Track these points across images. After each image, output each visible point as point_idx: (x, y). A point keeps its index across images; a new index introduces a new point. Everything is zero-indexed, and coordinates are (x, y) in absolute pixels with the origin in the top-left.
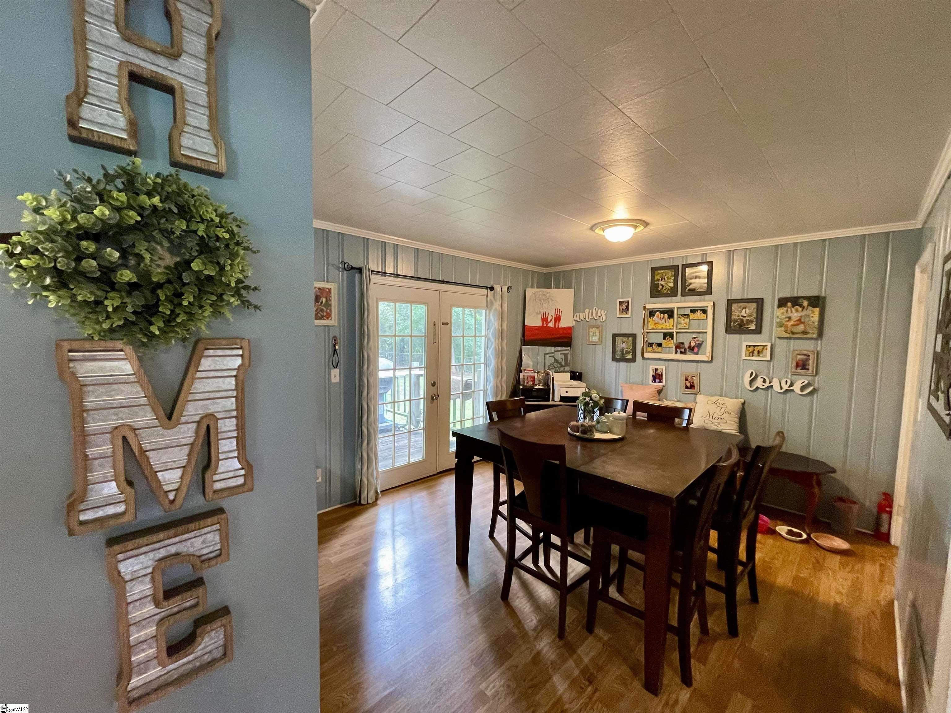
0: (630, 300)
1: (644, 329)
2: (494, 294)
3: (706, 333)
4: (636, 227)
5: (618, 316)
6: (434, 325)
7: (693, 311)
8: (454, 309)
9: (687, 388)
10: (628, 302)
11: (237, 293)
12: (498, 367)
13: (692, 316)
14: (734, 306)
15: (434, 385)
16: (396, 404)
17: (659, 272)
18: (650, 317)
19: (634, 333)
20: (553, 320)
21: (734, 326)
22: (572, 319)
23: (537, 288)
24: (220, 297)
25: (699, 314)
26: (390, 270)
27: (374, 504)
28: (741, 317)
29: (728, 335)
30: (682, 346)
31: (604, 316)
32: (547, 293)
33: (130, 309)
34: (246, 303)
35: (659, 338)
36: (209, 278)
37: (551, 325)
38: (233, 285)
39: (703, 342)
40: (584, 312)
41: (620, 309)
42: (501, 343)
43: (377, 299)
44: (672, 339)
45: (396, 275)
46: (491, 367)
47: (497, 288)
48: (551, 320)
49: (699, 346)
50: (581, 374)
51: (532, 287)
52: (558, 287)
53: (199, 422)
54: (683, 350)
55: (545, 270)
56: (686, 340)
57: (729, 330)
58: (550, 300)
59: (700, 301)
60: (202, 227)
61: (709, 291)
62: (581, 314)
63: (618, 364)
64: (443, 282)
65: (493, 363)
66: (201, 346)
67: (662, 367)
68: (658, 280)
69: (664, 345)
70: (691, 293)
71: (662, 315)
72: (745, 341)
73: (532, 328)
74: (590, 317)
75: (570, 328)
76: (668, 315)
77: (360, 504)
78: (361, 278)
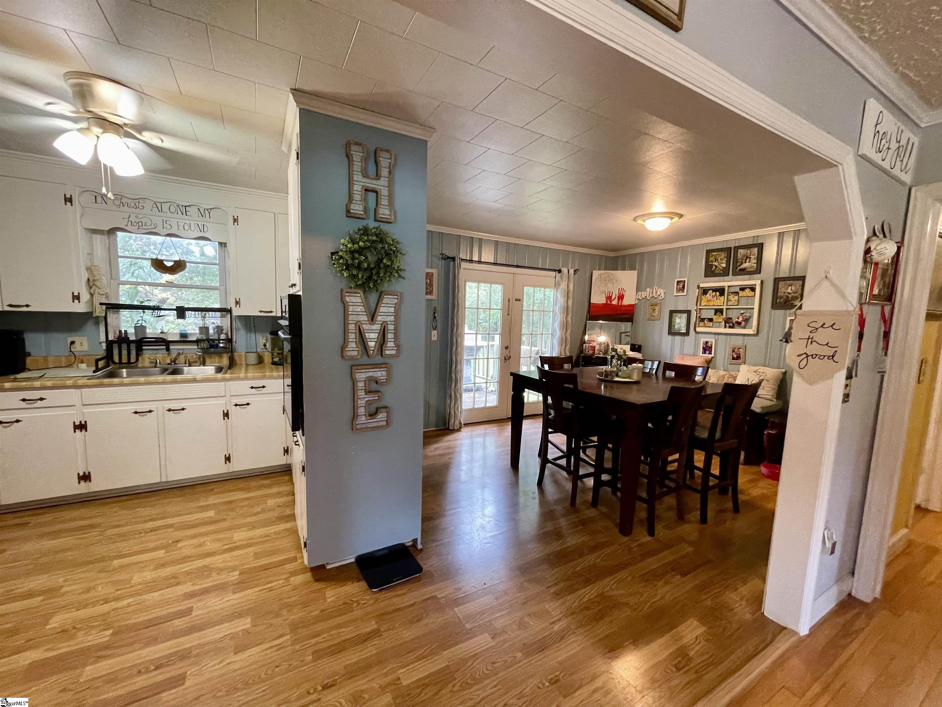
0: (686, 280)
1: (697, 305)
2: (561, 276)
3: (753, 308)
4: (672, 218)
5: (675, 294)
6: (509, 301)
7: (742, 289)
8: (526, 289)
9: (733, 358)
10: (685, 281)
11: (397, 272)
12: (562, 337)
13: (741, 293)
14: (781, 284)
15: (507, 348)
16: (477, 360)
17: (713, 254)
18: (703, 295)
19: (688, 309)
20: (617, 298)
21: (780, 302)
22: (634, 297)
23: (605, 270)
24: (391, 273)
25: (748, 292)
26: (476, 258)
27: (459, 430)
28: (786, 294)
29: (773, 311)
30: (730, 321)
31: (663, 295)
32: (612, 274)
33: (365, 278)
34: (400, 276)
35: (710, 314)
36: (388, 266)
37: (615, 302)
38: (396, 268)
39: (750, 317)
40: (645, 291)
41: (677, 288)
42: (566, 318)
43: (465, 280)
44: (722, 315)
45: (480, 262)
46: (556, 337)
47: (565, 270)
48: (614, 299)
49: (747, 320)
50: (640, 347)
51: (599, 269)
52: (624, 269)
53: (381, 324)
54: (731, 325)
55: (612, 254)
56: (735, 316)
57: (775, 305)
58: (614, 281)
59: (750, 280)
60: (386, 246)
61: (758, 270)
62: (643, 293)
63: (673, 337)
64: (518, 266)
65: (558, 334)
66: (383, 294)
67: (711, 340)
68: (712, 261)
69: (715, 320)
70: (742, 272)
71: (714, 293)
72: (789, 316)
73: (596, 305)
74: (651, 296)
75: (632, 306)
76: (720, 293)
77: (448, 429)
78: (454, 265)
